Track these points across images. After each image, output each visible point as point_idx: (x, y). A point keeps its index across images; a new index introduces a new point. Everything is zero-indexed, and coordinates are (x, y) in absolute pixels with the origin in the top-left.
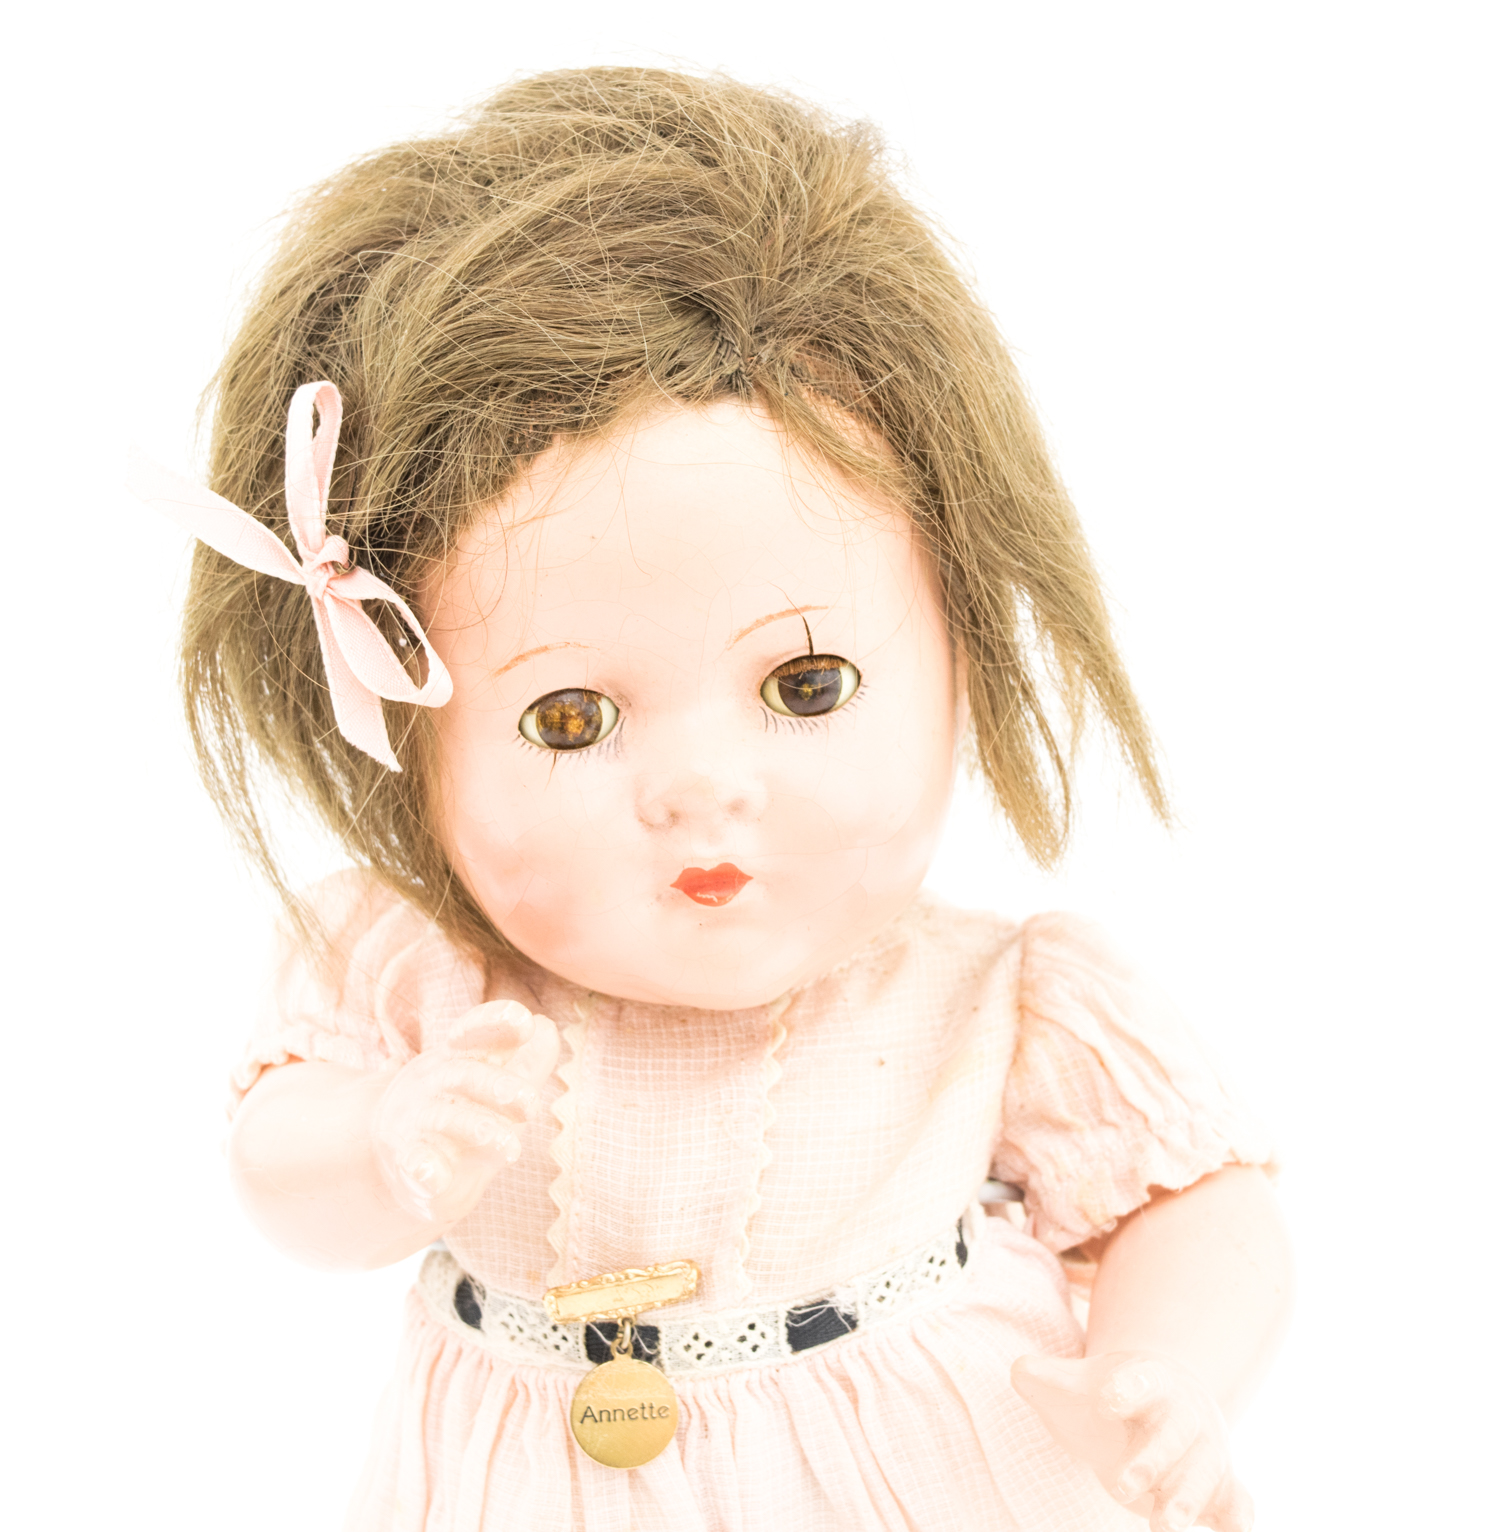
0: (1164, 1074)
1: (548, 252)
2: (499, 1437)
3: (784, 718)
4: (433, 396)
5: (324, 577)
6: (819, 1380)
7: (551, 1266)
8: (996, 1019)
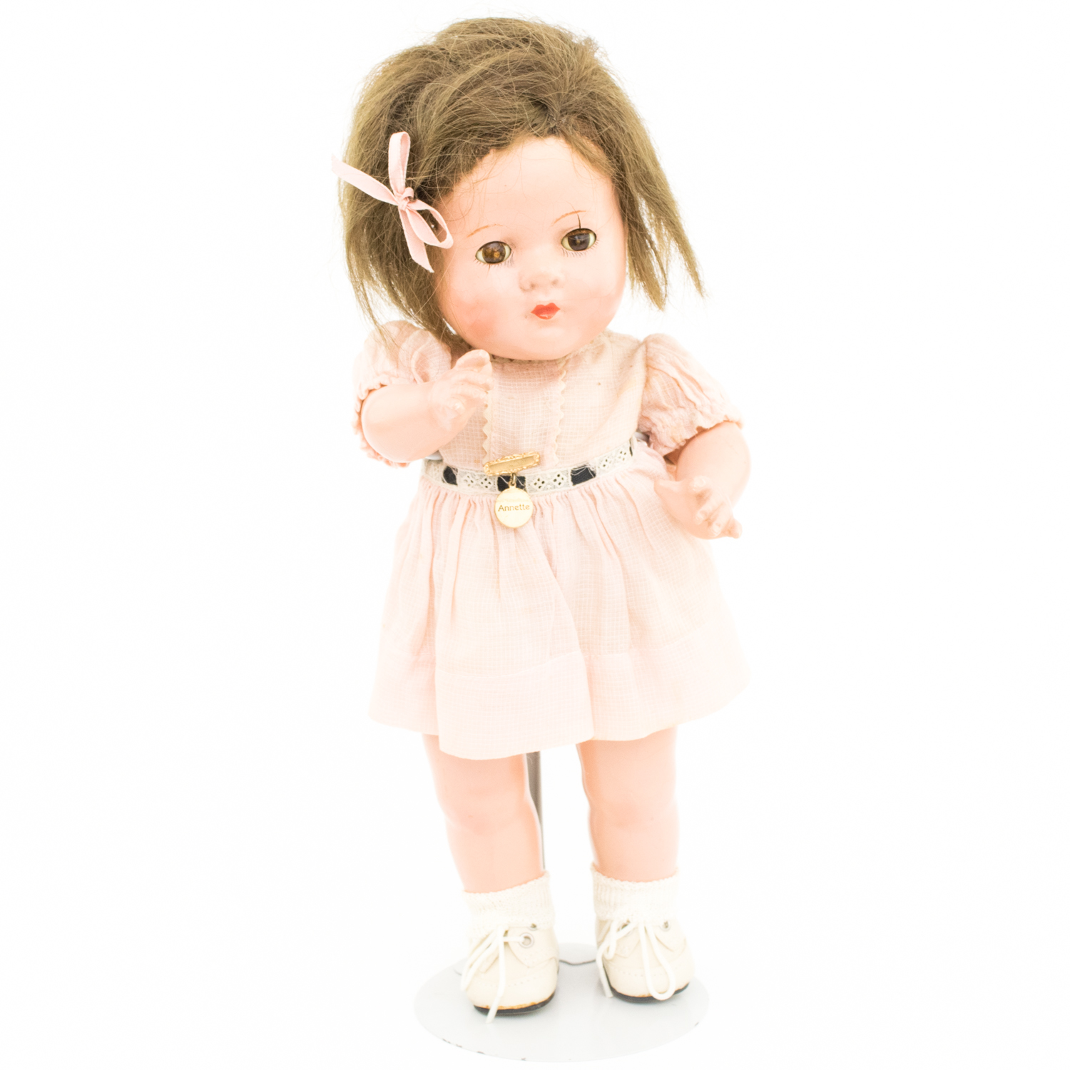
0: (700, 388)
1: (488, 84)
2: (464, 523)
3: (570, 252)
4: (448, 135)
5: (405, 203)
6: (582, 495)
7: (484, 457)
8: (639, 370)
